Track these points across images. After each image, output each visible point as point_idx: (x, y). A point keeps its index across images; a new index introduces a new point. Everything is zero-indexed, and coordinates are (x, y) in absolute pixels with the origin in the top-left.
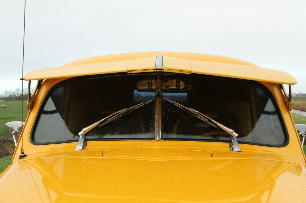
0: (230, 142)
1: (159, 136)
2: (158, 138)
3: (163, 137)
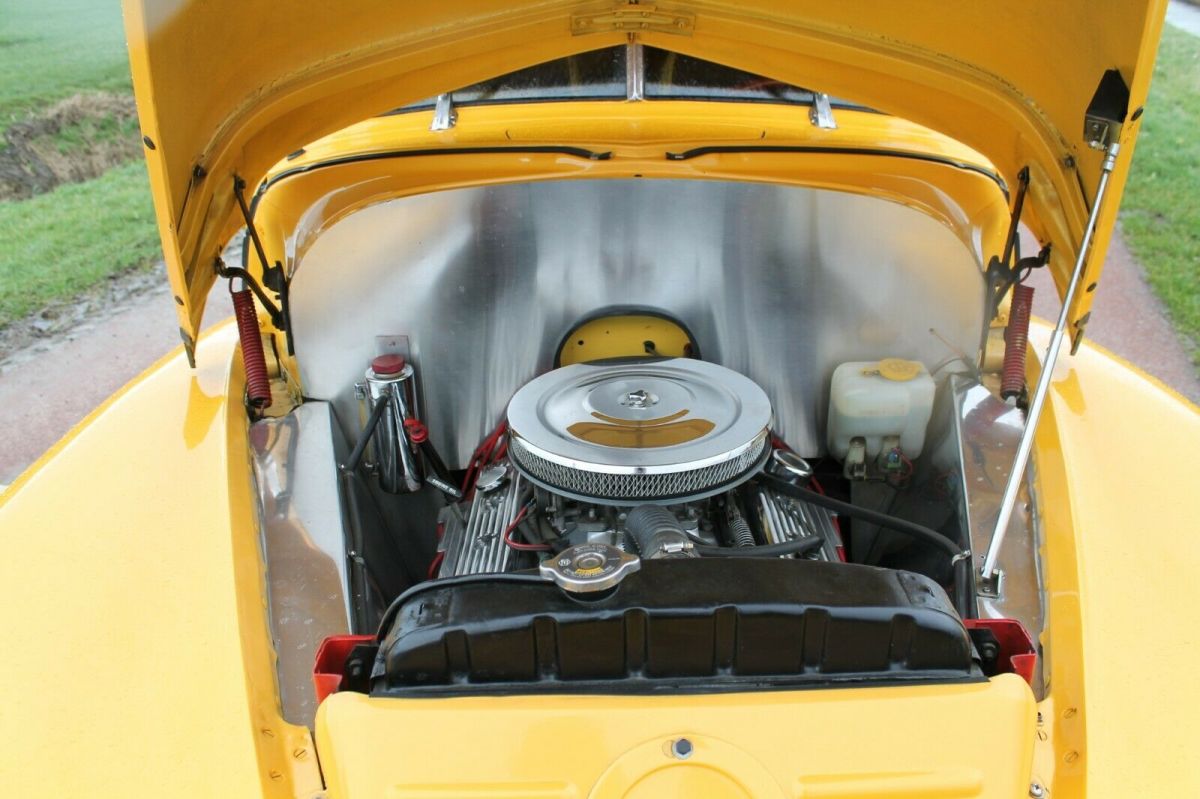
0: (812, 104)
1: (638, 90)
2: (635, 95)
3: (647, 93)
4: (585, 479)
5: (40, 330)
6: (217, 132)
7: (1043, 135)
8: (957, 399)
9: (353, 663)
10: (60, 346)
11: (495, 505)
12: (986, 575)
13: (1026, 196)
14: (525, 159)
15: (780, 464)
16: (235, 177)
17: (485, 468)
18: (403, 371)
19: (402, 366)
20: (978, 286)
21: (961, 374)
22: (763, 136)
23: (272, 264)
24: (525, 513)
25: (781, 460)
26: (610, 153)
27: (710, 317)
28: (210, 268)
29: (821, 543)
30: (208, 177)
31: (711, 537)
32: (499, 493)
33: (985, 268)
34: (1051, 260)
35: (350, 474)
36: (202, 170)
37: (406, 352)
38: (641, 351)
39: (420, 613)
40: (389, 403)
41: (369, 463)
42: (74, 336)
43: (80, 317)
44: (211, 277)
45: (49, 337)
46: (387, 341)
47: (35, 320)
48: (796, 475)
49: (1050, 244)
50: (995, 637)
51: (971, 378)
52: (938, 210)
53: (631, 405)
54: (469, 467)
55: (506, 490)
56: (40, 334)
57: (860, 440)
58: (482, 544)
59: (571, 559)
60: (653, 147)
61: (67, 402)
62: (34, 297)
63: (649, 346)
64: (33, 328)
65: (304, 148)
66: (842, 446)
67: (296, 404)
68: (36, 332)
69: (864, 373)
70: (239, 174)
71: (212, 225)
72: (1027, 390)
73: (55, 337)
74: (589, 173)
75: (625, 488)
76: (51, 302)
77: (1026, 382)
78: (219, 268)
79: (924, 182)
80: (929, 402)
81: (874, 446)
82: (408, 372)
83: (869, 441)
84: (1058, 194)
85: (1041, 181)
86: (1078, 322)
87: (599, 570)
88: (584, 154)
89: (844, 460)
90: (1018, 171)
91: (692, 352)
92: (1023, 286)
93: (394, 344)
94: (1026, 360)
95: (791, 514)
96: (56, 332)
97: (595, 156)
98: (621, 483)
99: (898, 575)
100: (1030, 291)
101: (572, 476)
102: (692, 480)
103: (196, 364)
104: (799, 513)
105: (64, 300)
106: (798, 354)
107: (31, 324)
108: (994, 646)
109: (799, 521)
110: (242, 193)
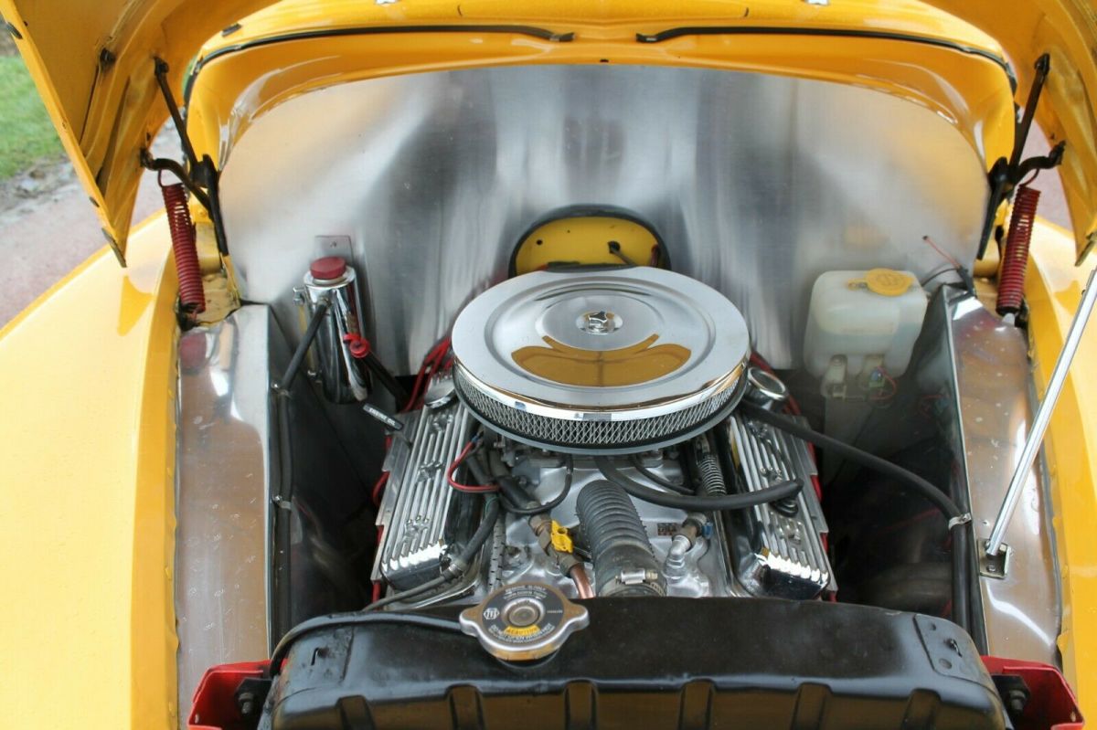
4: (535, 422)
5: (26, 191)
6: (126, 10)
7: (1075, 19)
8: (948, 310)
9: (243, 696)
10: (46, 206)
11: (443, 425)
12: (992, 551)
13: (1044, 90)
14: (477, 40)
15: (754, 386)
16: (156, 59)
17: (435, 376)
18: (345, 275)
19: (343, 270)
20: (981, 190)
21: (954, 286)
22: (746, 15)
23: (200, 159)
24: (473, 446)
25: (755, 381)
26: (572, 34)
27: (680, 220)
28: (134, 161)
29: (799, 489)
30: (118, 62)
31: (675, 467)
32: (447, 411)
33: (990, 167)
34: (1063, 162)
35: (285, 393)
36: (110, 54)
37: (349, 253)
38: (605, 256)
39: (313, 663)
40: (329, 312)
41: (312, 371)
42: (58, 197)
43: (66, 177)
44: (136, 170)
45: (34, 197)
46: (329, 241)
47: (22, 180)
48: (770, 398)
49: (1063, 143)
50: (1026, 685)
51: (964, 288)
52: (936, 100)
53: (592, 328)
54: (420, 373)
55: (455, 407)
56: (26, 195)
57: (842, 358)
58: (427, 475)
59: (500, 609)
60: (623, 26)
61: (48, 266)
62: (24, 155)
63: (614, 247)
64: (19, 189)
65: (240, 22)
66: (820, 364)
67: (234, 307)
68: (22, 192)
69: (850, 286)
70: (163, 56)
71: (130, 116)
72: (1027, 306)
73: (41, 197)
74: (551, 57)
75: (581, 434)
76: (39, 161)
77: (1025, 296)
78: (146, 160)
79: (925, 69)
80: (920, 318)
81: (856, 365)
82: (351, 276)
83: (851, 360)
84: (1085, 88)
85: (1064, 71)
86: (1091, 234)
87: (533, 631)
88: (543, 35)
89: (822, 378)
90: (1035, 59)
91: (661, 258)
92: (1028, 189)
93: (335, 244)
94: (1027, 272)
95: (763, 440)
96: (42, 193)
97: (556, 37)
98: (576, 429)
99: (915, 621)
100: (1036, 194)
101: (521, 418)
102: (657, 426)
103: (127, 263)
104: (772, 441)
105: (51, 159)
106: (776, 262)
107: (17, 185)
108: (1023, 695)
109: (771, 449)
110: (165, 78)
